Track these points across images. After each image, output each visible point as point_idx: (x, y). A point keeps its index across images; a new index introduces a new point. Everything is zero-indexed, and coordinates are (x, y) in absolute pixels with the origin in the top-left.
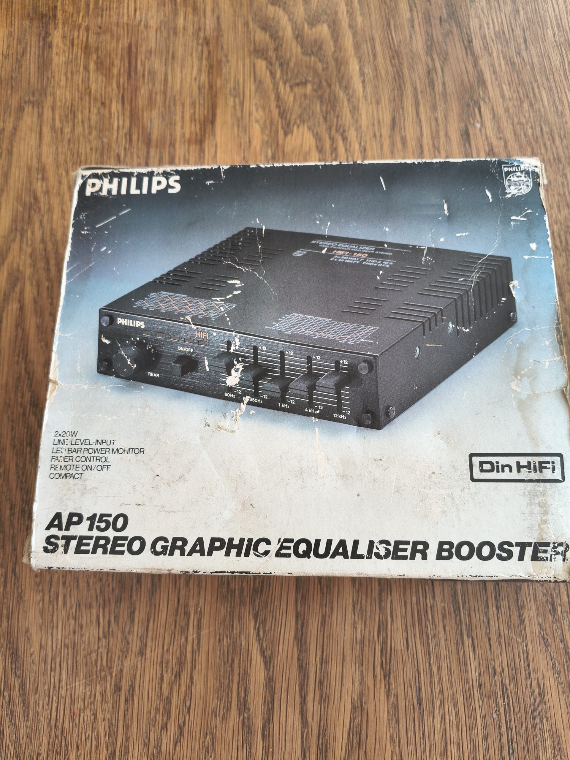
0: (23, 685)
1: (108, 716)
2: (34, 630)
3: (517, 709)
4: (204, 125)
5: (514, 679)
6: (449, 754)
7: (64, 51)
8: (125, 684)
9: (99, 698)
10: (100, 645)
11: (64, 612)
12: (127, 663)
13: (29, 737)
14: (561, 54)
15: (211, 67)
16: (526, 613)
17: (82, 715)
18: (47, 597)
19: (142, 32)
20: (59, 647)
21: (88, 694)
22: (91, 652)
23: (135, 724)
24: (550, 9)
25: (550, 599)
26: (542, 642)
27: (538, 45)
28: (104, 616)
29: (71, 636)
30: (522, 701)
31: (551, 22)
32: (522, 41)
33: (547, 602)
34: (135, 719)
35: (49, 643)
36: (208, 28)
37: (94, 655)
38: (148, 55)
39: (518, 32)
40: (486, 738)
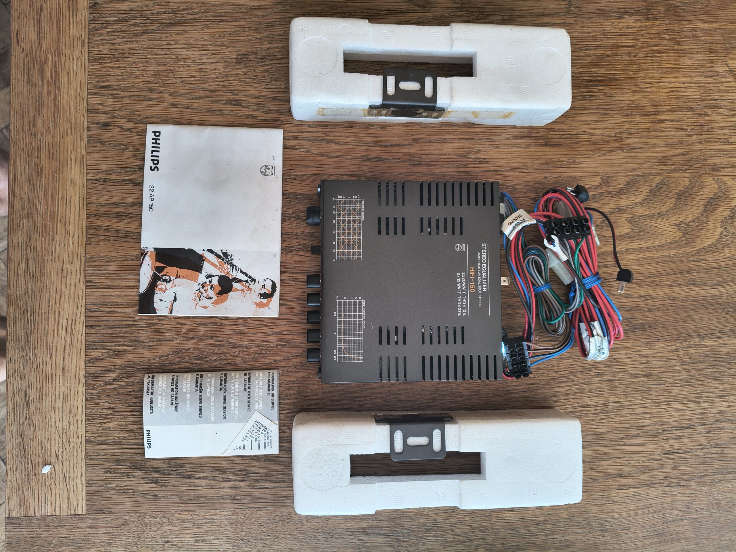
0: (153, 31)
1: (136, 85)
2: (186, 36)
3: (140, 331)
4: (544, 139)
5: (157, 331)
6: (115, 290)
7: (615, 29)
8: (155, 95)
9: (146, 79)
10: (178, 79)
11: (197, 55)
12: (166, 96)
13: (124, 37)
14: (597, 406)
15: (595, 143)
16: (196, 341)
17: (136, 69)
18: (206, 43)
19: (629, 89)
20: (176, 53)
21: (149, 72)
22: (173, 73)
23: (131, 102)
24: (637, 402)
25: (204, 357)
26: (179, 350)
27: (606, 389)
28: (195, 80)
29: (183, 60)
30: (145, 335)
31: (626, 401)
32: (610, 378)
33: (202, 354)
34: (134, 102)
35: (178, 47)
36: (631, 140)
37: (171, 75)
38: (609, 95)
39: (618, 376)
40: (124, 312)
